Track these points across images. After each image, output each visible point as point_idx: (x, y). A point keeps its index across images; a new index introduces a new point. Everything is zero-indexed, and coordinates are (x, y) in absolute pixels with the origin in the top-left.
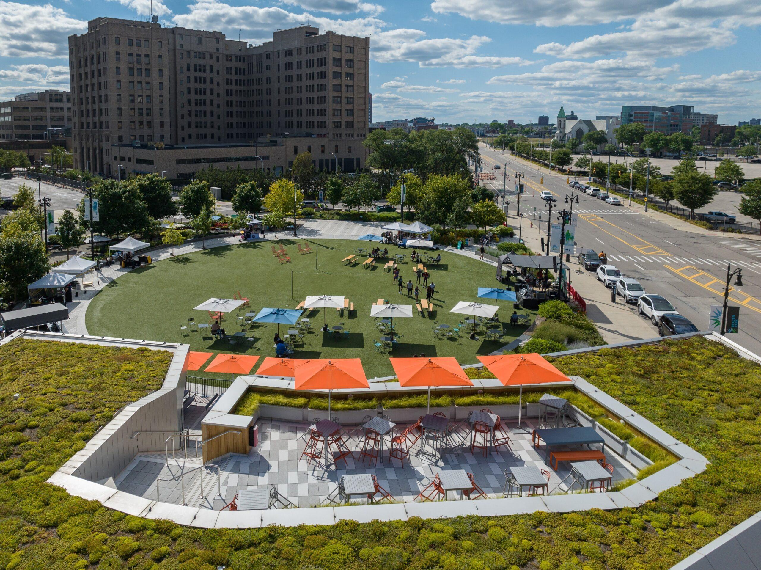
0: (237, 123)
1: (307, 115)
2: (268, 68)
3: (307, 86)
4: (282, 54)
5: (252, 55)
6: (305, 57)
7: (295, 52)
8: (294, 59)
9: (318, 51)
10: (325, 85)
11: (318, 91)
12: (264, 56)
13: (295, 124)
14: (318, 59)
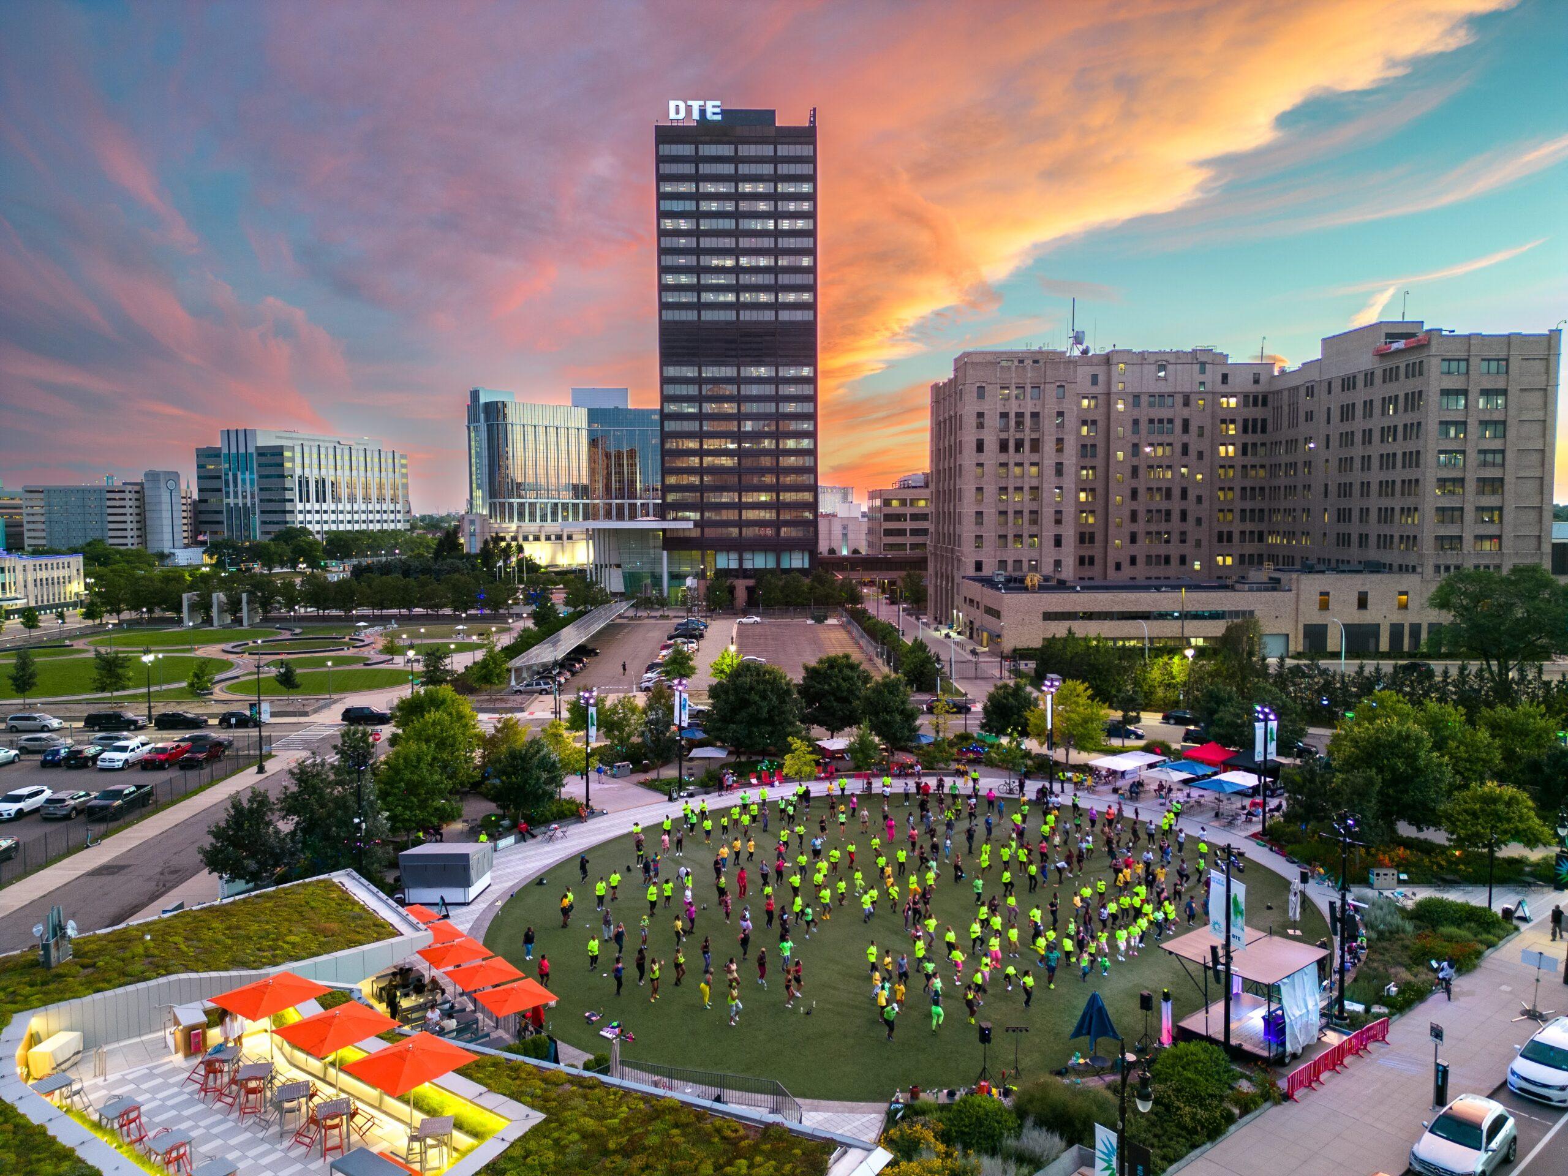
0: (1243, 533)
1: (1379, 521)
2: (1309, 416)
3: (1382, 456)
4: (1336, 387)
5: (1281, 391)
6: (1379, 392)
7: (1360, 383)
8: (1359, 396)
9: (1407, 377)
10: (1418, 452)
11: (1404, 466)
12: (1303, 391)
13: (1355, 538)
14: (1407, 395)
